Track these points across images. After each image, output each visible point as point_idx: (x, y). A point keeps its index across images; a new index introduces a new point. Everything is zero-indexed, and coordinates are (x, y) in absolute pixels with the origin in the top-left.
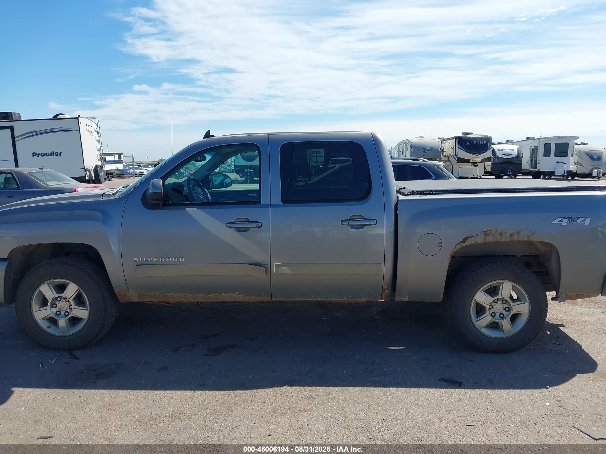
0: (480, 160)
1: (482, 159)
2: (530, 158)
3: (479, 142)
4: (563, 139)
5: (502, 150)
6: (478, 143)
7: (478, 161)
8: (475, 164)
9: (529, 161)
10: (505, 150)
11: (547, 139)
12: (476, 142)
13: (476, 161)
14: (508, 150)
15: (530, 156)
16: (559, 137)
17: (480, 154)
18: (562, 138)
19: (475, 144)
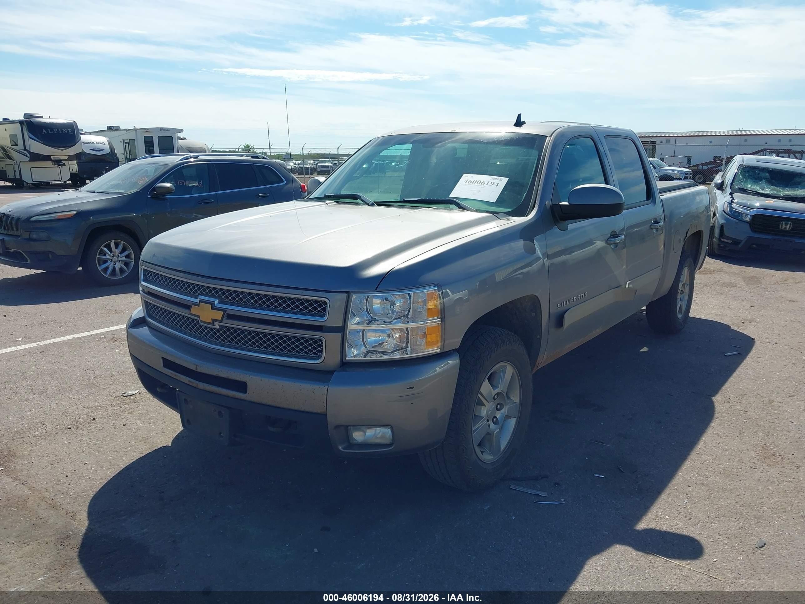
0: (66, 158)
1: (69, 156)
2: (124, 155)
3: (62, 131)
4: (166, 131)
5: (89, 143)
6: (60, 132)
7: (62, 158)
8: (59, 162)
9: (123, 160)
10: (93, 143)
11: (147, 130)
12: (57, 130)
13: (59, 158)
14: (97, 143)
15: (123, 153)
16: (161, 129)
17: (66, 149)
18: (164, 130)
19: (55, 132)
